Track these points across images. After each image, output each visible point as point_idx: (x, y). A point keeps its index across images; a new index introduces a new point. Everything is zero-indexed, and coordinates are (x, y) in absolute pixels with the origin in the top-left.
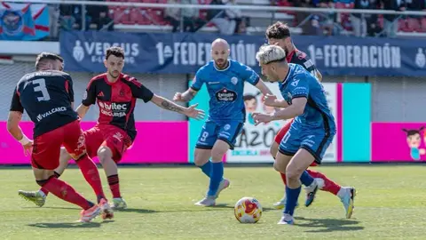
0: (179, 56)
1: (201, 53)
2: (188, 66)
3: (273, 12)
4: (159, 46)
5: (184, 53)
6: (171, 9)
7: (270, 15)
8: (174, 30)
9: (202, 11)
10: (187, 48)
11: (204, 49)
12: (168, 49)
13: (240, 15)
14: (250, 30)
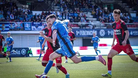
0: (81, 34)
1: (85, 33)
2: (83, 35)
3: (100, 24)
4: (77, 31)
5: (82, 33)
6: (79, 24)
7: (100, 25)
8: (80, 28)
9: (86, 24)
10: (83, 32)
11: (86, 32)
12: (79, 32)
13: (94, 25)
14: (96, 28)
